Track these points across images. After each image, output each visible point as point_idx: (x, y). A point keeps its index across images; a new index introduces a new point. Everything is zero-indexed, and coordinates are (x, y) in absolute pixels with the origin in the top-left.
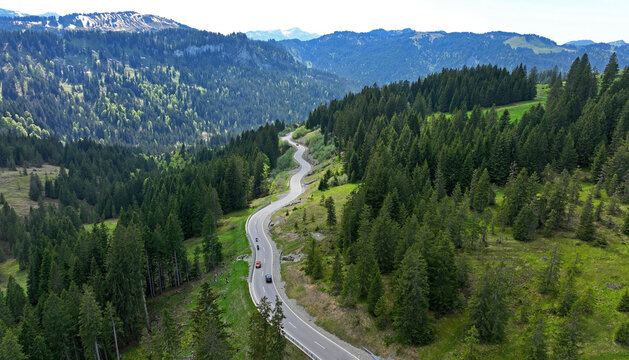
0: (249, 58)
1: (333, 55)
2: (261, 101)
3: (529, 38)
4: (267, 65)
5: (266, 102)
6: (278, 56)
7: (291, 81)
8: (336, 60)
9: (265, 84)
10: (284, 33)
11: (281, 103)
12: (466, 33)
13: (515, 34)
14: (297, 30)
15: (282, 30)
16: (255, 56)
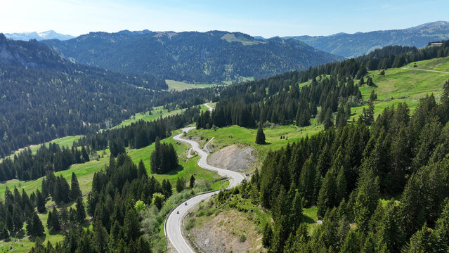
0: (11, 57)
1: (92, 51)
2: (34, 103)
3: (237, 34)
4: (33, 64)
5: (40, 103)
6: (43, 54)
7: (63, 79)
8: (96, 56)
9: (35, 84)
10: (41, 35)
11: (58, 103)
12: (194, 32)
13: (226, 32)
14: (52, 32)
15: (38, 32)
16: (18, 56)
